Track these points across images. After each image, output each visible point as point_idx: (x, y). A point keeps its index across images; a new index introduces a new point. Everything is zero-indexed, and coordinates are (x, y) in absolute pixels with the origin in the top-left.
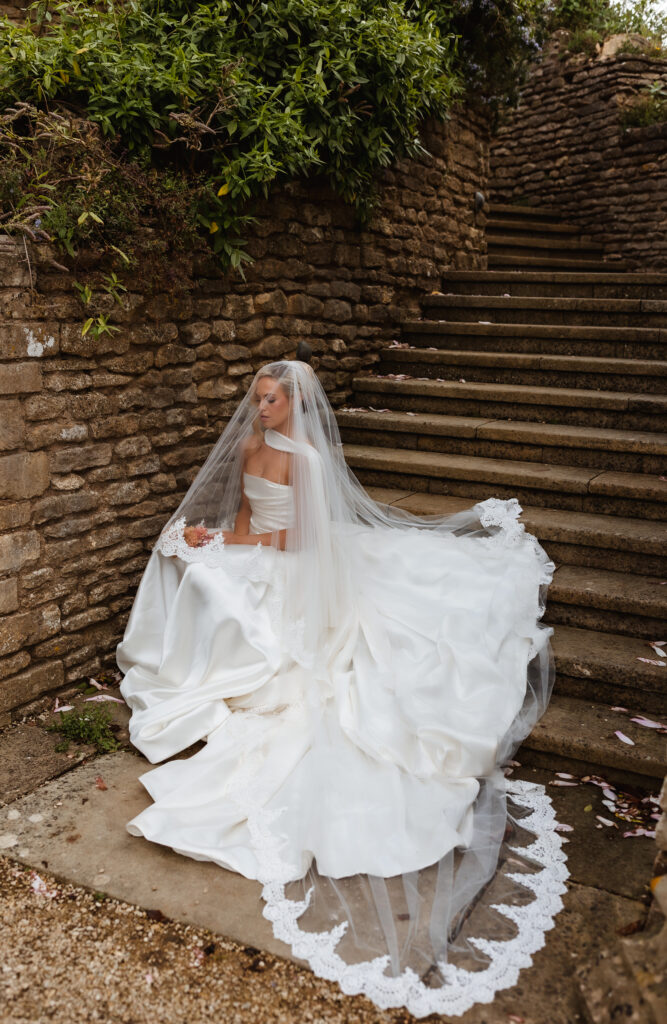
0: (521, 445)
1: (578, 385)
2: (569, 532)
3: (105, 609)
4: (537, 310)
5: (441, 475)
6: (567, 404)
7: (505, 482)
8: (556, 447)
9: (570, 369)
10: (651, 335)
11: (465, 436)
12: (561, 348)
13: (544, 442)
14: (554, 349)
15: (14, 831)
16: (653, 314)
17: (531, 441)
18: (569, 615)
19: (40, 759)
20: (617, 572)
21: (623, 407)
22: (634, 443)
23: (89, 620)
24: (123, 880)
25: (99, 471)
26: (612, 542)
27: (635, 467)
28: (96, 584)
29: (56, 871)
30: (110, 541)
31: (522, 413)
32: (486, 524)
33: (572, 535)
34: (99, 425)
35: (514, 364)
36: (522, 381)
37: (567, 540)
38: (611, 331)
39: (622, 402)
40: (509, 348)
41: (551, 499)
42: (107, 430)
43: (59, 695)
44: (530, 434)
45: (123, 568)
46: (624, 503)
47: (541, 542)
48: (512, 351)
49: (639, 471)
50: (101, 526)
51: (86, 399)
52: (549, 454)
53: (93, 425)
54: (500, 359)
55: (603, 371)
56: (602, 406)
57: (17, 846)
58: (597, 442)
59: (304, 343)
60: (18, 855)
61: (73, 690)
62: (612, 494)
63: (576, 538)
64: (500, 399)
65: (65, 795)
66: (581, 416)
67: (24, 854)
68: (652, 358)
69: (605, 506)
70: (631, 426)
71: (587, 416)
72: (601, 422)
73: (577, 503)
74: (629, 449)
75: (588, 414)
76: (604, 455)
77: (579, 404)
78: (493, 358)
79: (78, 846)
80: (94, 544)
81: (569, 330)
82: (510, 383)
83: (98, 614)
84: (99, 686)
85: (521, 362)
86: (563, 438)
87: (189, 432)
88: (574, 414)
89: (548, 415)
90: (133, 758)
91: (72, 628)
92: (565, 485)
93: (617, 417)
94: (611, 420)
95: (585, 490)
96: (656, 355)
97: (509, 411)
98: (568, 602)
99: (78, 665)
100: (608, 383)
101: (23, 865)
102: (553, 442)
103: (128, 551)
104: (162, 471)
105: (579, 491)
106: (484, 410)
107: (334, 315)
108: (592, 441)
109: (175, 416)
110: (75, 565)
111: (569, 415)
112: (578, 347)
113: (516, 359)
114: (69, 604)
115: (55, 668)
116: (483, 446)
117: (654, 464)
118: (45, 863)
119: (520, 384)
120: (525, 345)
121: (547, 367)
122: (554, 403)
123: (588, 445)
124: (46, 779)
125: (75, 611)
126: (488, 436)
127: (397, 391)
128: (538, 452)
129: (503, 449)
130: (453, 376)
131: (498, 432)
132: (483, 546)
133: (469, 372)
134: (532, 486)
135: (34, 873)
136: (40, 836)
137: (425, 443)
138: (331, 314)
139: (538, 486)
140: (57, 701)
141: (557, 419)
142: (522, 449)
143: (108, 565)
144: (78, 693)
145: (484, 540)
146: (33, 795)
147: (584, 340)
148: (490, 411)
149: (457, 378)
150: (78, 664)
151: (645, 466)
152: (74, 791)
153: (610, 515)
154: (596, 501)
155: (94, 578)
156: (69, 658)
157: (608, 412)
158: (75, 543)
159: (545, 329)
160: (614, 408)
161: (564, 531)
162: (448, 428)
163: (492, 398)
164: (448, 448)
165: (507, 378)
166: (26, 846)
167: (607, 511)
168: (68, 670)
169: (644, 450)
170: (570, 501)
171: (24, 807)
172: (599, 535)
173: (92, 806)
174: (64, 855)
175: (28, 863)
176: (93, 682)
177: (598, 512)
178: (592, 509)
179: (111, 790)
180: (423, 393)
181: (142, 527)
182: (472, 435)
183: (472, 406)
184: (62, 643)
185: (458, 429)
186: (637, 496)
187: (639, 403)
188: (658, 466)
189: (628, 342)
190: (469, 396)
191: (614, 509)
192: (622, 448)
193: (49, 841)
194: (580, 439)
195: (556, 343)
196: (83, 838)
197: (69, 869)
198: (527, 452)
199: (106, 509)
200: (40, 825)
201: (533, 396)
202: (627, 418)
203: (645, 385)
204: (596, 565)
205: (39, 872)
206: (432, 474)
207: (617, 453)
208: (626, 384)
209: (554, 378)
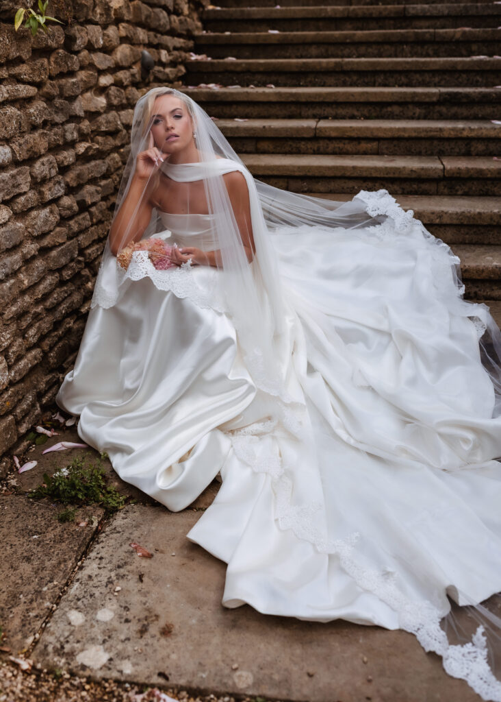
0: (358, 140)
1: (377, 84)
2: (450, 214)
3: (39, 350)
4: (312, 19)
5: (301, 174)
6: (384, 100)
7: (365, 174)
8: (392, 139)
9: (370, 69)
10: (428, 36)
11: (305, 136)
12: (347, 51)
13: (381, 135)
14: (340, 53)
15: (93, 640)
16: (417, 17)
17: (369, 135)
18: (477, 290)
19: (50, 535)
20: (492, 245)
21: (435, 99)
22: (463, 129)
23: (30, 366)
24: (266, 671)
25: (22, 199)
26: (491, 219)
27: (463, 151)
28: (30, 326)
29: (182, 682)
30: (39, 277)
31: (341, 111)
32: (373, 214)
33: (454, 217)
34: (20, 145)
35: (318, 68)
36: (325, 82)
37: (449, 222)
38: (393, 34)
39: (434, 94)
40: (299, 54)
41: (407, 186)
42: (28, 150)
43: (15, 453)
44: (367, 129)
45: (48, 304)
46: (475, 183)
47: (425, 225)
48: (302, 57)
49: (468, 154)
50: (28, 261)
51: (5, 114)
52: (384, 146)
53: (14, 146)
54: (304, 63)
55: (400, 68)
56: (416, 99)
57: (111, 660)
58: (431, 131)
59: (146, 52)
60: (121, 672)
61: (25, 443)
62: (466, 176)
63: (457, 219)
64: (321, 99)
65: (113, 574)
66: (396, 109)
67: (128, 668)
68: (428, 55)
69: (458, 187)
70: (441, 115)
71: (401, 109)
72: (414, 114)
73: (433, 187)
74: (460, 135)
75: (403, 108)
76: (436, 142)
77: (395, 99)
78: (297, 63)
79: (179, 639)
80: (26, 282)
81: (354, 35)
82: (314, 85)
83: (35, 358)
84: (48, 433)
85: (324, 65)
86: (399, 129)
87: (82, 148)
88: (389, 109)
89: (366, 112)
90: (149, 511)
91: (18, 378)
92: (422, 172)
93: (428, 109)
94: (423, 111)
95: (441, 174)
96: (431, 52)
97: (329, 111)
98: (479, 278)
99: (26, 415)
100: (404, 79)
101: (137, 684)
102: (389, 135)
103: (51, 285)
104: (66, 194)
105: (436, 176)
106: (304, 111)
107: (160, 25)
108: (426, 130)
109: (71, 131)
110: (14, 309)
111: (385, 110)
112: (362, 49)
113: (320, 63)
114: (13, 352)
115: (9, 425)
116: (322, 144)
117: (481, 147)
118: (162, 675)
119: (324, 85)
120: (314, 50)
121: (348, 68)
122: (372, 99)
123: (423, 135)
124: (77, 560)
125: (19, 358)
126: (327, 134)
127: (219, 99)
128: (374, 145)
129: (341, 145)
130: (259, 82)
131: (337, 129)
132: (373, 235)
133: (274, 78)
134: (391, 175)
135: (157, 692)
136: (128, 639)
137: (264, 145)
138: (157, 23)
139: (396, 175)
140: (17, 460)
141: (374, 114)
142: (359, 143)
143: (38, 302)
144: (29, 445)
145: (372, 229)
146: (77, 585)
147: (367, 43)
148: (311, 112)
149: (264, 85)
150: (26, 413)
151: (472, 149)
152: (119, 567)
153: (462, 195)
154: (451, 184)
155: (29, 319)
156: (18, 411)
157: (419, 104)
158: (14, 284)
159: (332, 35)
160: (427, 100)
161: (446, 213)
162: (286, 130)
163: (313, 100)
164: (288, 149)
165: (310, 82)
166: (122, 656)
167: (460, 192)
168: (18, 423)
169: (473, 134)
170: (425, 186)
171: (79, 603)
172: (479, 213)
173: (155, 581)
174: (174, 656)
175: (142, 679)
176: (40, 429)
177: (452, 194)
178: (446, 191)
179: (158, 556)
180: (245, 99)
181: (59, 256)
182: (311, 135)
183: (293, 108)
184: (10, 396)
185: (298, 130)
186: (489, 176)
187: (449, 94)
188: (484, 148)
189: (407, 43)
190: (291, 99)
191: (466, 190)
192: (453, 134)
193: (142, 642)
194: (415, 130)
195: (342, 48)
196: (177, 627)
197: (194, 674)
198: (364, 146)
199: (29, 242)
200: (116, 624)
201: (352, 94)
202: (437, 108)
203: (437, 79)
204: (474, 241)
205: (163, 688)
206: (292, 174)
207: (448, 139)
208: (420, 79)
209: (355, 78)
